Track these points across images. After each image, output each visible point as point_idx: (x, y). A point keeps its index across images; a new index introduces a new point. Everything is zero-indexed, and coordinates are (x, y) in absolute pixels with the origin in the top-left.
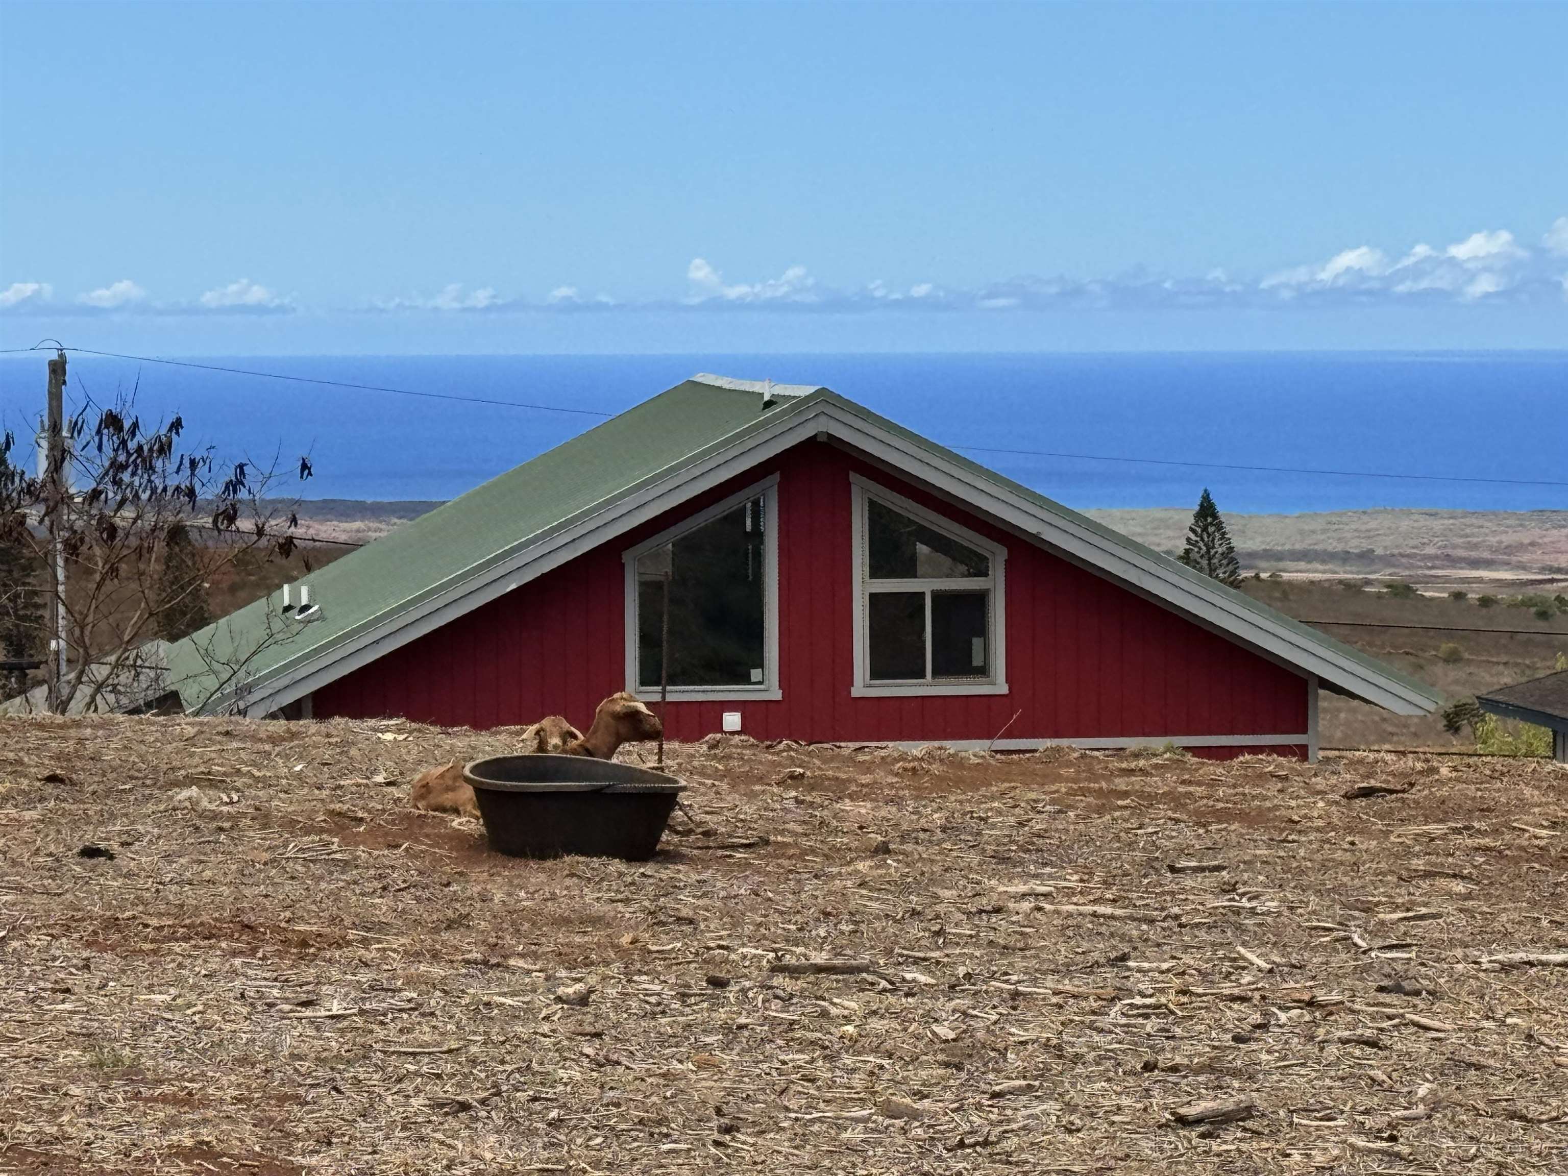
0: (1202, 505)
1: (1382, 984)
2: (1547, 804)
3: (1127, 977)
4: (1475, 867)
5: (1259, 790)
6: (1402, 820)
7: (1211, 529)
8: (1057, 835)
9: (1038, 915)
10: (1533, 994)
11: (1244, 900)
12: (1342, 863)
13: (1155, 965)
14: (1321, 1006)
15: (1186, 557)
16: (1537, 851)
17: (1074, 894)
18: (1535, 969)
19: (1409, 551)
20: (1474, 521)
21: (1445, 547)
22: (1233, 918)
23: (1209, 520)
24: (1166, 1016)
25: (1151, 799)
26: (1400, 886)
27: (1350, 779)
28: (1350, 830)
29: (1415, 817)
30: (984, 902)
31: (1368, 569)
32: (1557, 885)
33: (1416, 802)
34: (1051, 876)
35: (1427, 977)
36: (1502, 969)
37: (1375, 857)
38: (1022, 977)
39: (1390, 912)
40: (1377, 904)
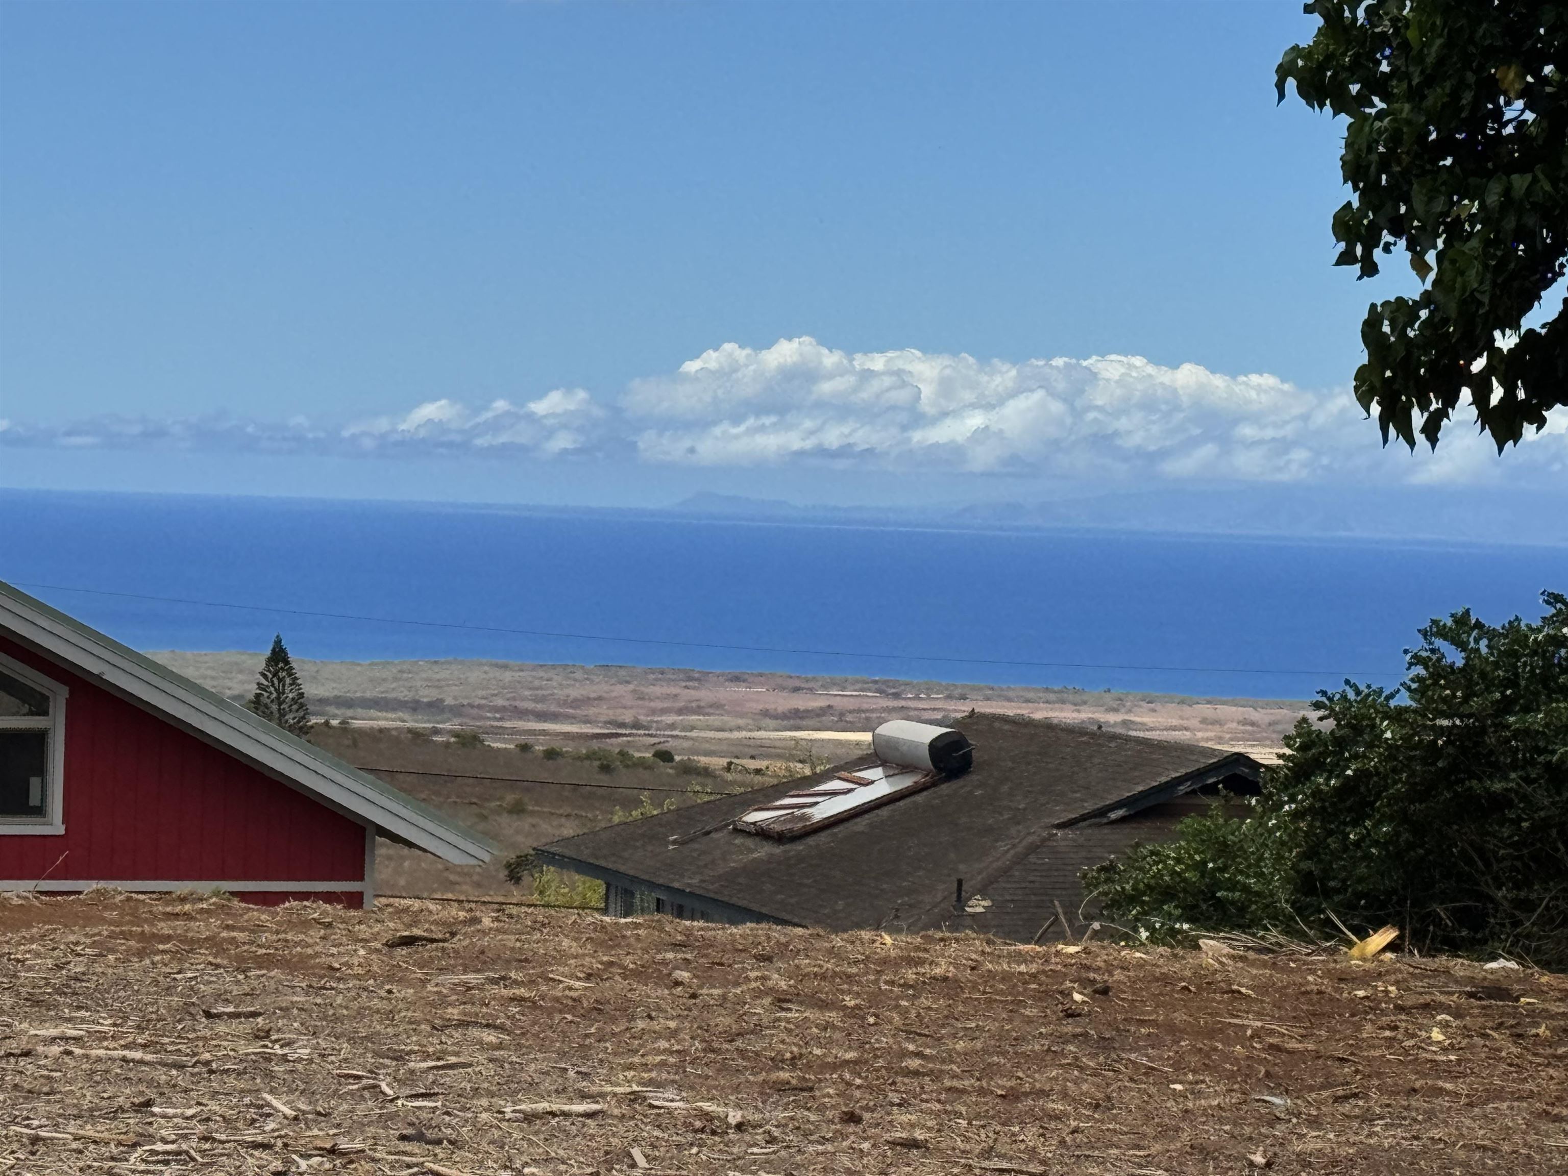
0: (273, 650)
1: (404, 1132)
2: (584, 955)
3: (151, 1123)
4: (509, 1017)
5: (302, 937)
6: (441, 969)
7: (282, 674)
8: (95, 978)
9: (67, 1059)
10: (551, 1145)
11: (277, 1046)
12: (378, 1011)
13: (179, 1111)
14: (343, 1154)
15: (257, 704)
16: (570, 1003)
17: (106, 1039)
18: (557, 1119)
19: (477, 702)
20: (542, 674)
21: (514, 699)
22: (264, 1065)
23: (281, 665)
24: (185, 1163)
25: (192, 945)
26: (432, 1035)
27: (395, 928)
28: (390, 979)
29: (455, 966)
30: (13, 1045)
31: (439, 718)
32: (587, 1036)
33: (456, 951)
34: (83, 1020)
35: (449, 1125)
36: (525, 1119)
37: (410, 1004)
38: (44, 1121)
39: (420, 1061)
40: (411, 1052)
